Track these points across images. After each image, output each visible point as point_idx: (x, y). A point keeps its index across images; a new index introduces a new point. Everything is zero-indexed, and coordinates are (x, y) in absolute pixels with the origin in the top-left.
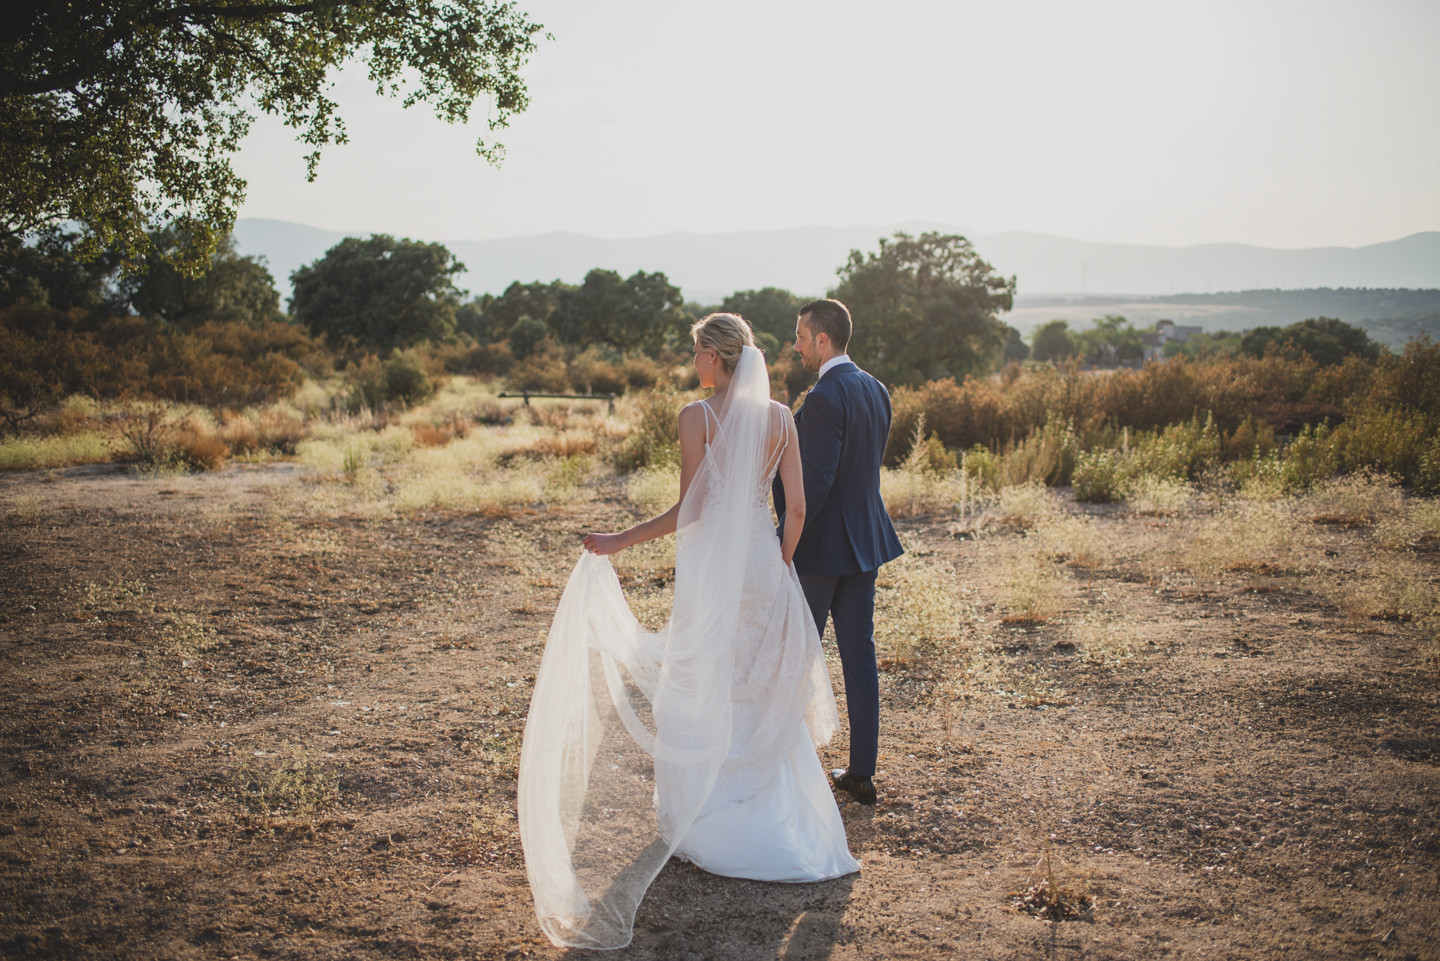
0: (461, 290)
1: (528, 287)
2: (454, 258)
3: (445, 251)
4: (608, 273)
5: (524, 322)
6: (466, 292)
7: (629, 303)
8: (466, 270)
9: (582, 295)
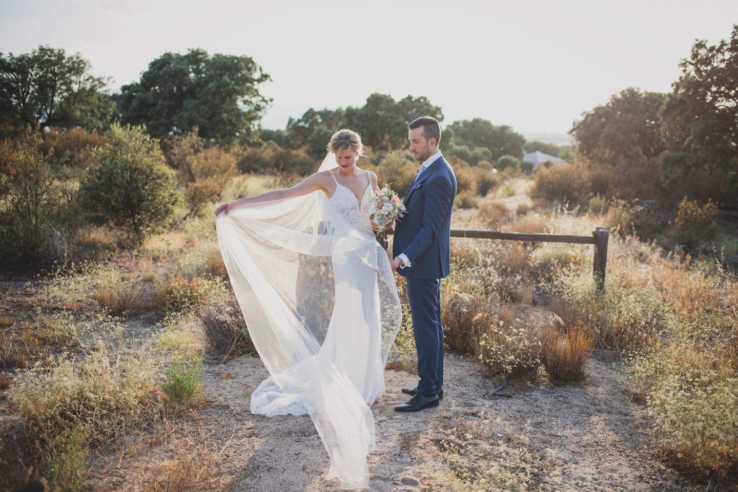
0: (266, 99)
1: (320, 113)
2: (261, 69)
3: (253, 62)
4: (385, 96)
5: (320, 131)
6: (271, 100)
7: (402, 119)
8: (271, 80)
9: (364, 112)
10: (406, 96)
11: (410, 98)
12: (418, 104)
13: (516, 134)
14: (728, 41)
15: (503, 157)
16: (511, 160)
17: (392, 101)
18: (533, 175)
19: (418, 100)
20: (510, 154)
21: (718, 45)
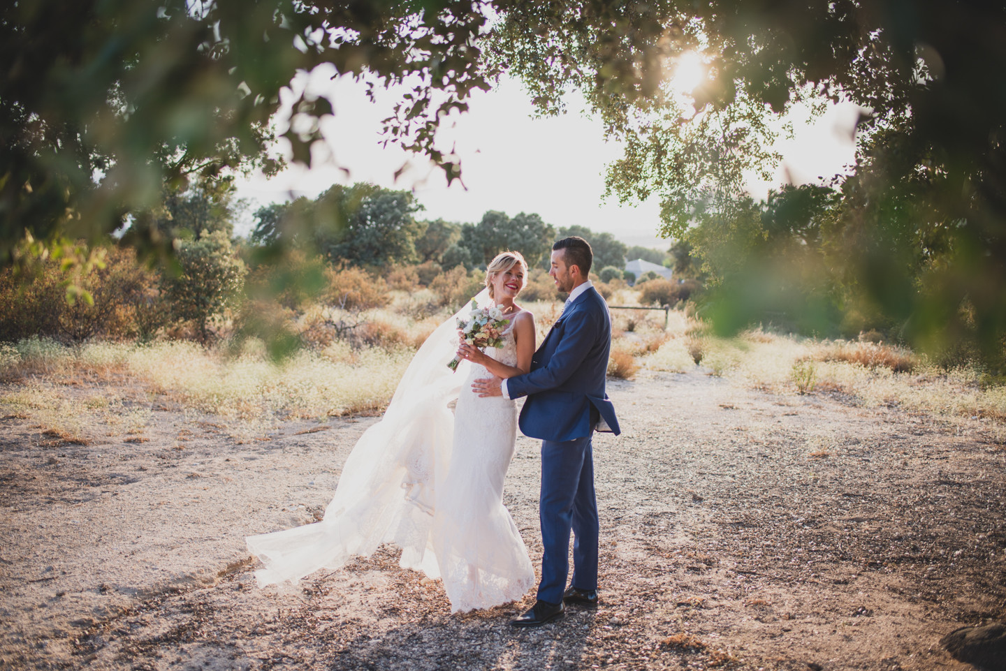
2: (417, 201)
3: (411, 196)
4: (500, 213)
9: (482, 229)
10: (520, 212)
11: (522, 214)
12: (528, 221)
13: (617, 242)
14: (766, 201)
15: (606, 268)
16: (614, 271)
17: (507, 218)
18: (636, 286)
19: (530, 217)
20: (612, 265)
21: (759, 203)
